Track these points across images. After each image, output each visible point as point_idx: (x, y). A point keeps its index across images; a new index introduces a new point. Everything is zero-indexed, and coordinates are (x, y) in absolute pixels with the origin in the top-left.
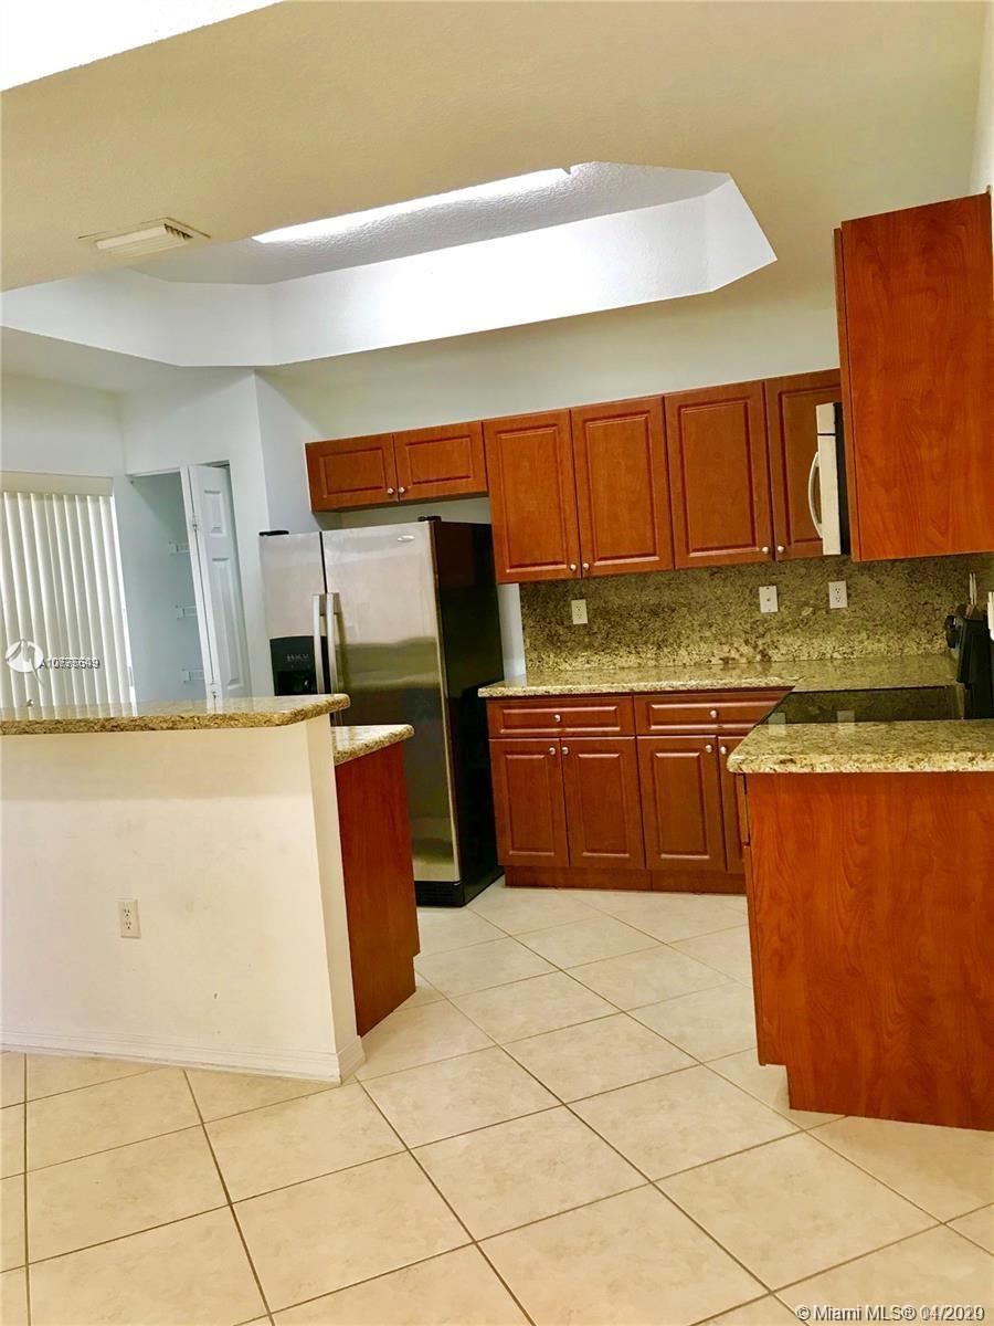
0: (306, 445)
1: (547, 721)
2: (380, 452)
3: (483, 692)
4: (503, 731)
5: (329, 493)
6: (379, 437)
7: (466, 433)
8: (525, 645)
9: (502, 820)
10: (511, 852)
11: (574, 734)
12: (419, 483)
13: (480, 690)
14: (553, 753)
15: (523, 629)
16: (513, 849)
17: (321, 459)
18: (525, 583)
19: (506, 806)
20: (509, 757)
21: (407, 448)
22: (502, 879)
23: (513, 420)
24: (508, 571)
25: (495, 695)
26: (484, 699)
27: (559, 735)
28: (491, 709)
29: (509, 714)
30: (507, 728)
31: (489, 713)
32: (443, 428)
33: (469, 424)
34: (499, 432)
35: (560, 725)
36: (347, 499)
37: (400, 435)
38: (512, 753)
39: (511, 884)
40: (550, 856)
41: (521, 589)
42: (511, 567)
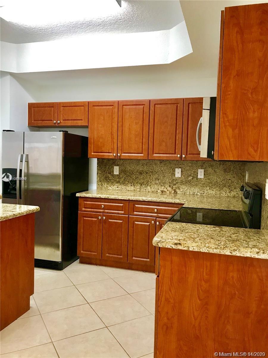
0: (28, 103)
1: (99, 207)
2: (53, 108)
3: (78, 195)
4: (83, 209)
5: (34, 121)
6: (53, 103)
7: (83, 105)
8: (97, 179)
9: (80, 241)
10: (82, 252)
11: (108, 213)
12: (65, 120)
13: (77, 194)
14: (100, 219)
15: (97, 174)
16: (83, 251)
17: (33, 109)
18: (99, 159)
19: (82, 235)
20: (85, 218)
21: (62, 108)
22: (78, 260)
23: (99, 102)
24: (92, 154)
25: (82, 196)
26: (78, 197)
27: (103, 212)
28: (80, 201)
29: (86, 203)
30: (85, 208)
31: (79, 202)
32: (74, 102)
33: (84, 102)
34: (94, 106)
35: (104, 209)
36: (40, 123)
37: (60, 103)
38: (86, 217)
39: (82, 262)
40: (95, 255)
41: (98, 160)
42: (94, 152)
